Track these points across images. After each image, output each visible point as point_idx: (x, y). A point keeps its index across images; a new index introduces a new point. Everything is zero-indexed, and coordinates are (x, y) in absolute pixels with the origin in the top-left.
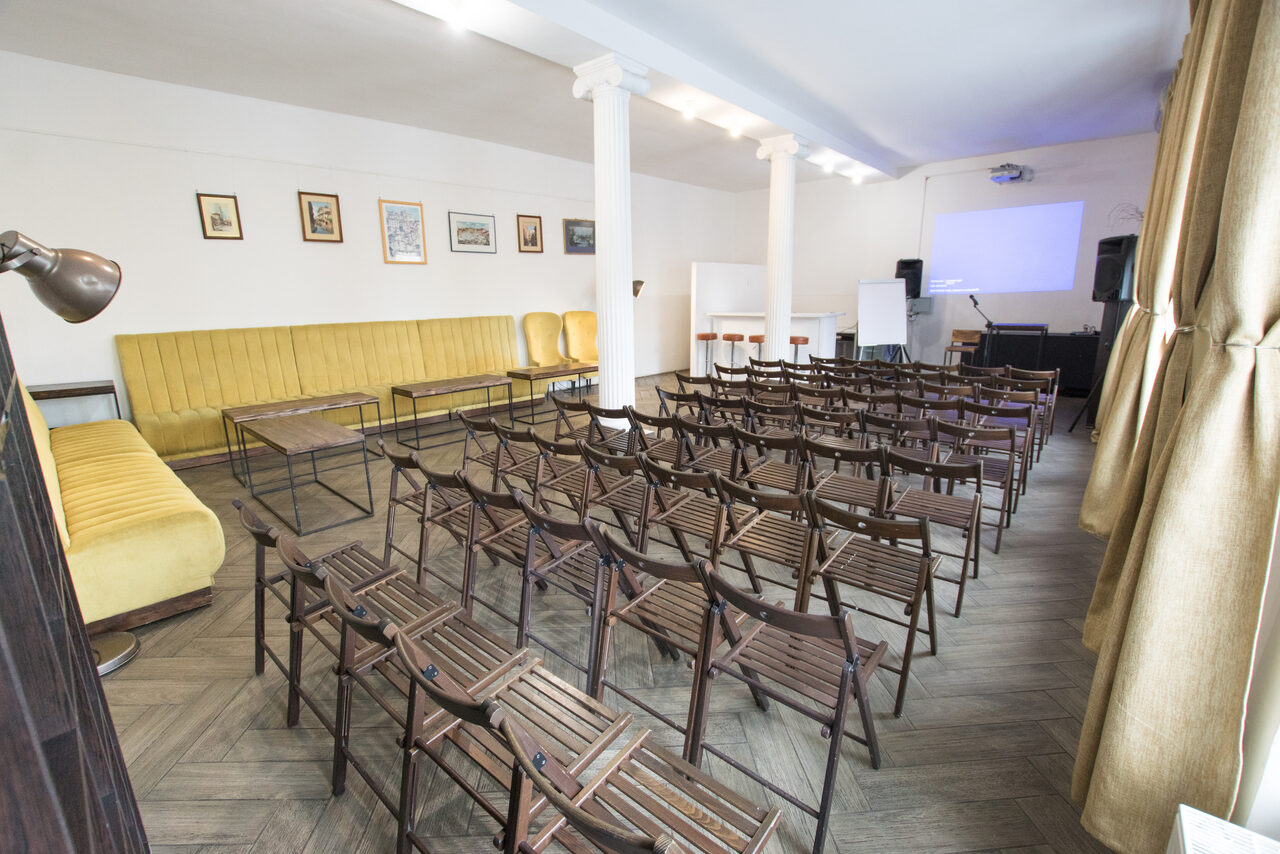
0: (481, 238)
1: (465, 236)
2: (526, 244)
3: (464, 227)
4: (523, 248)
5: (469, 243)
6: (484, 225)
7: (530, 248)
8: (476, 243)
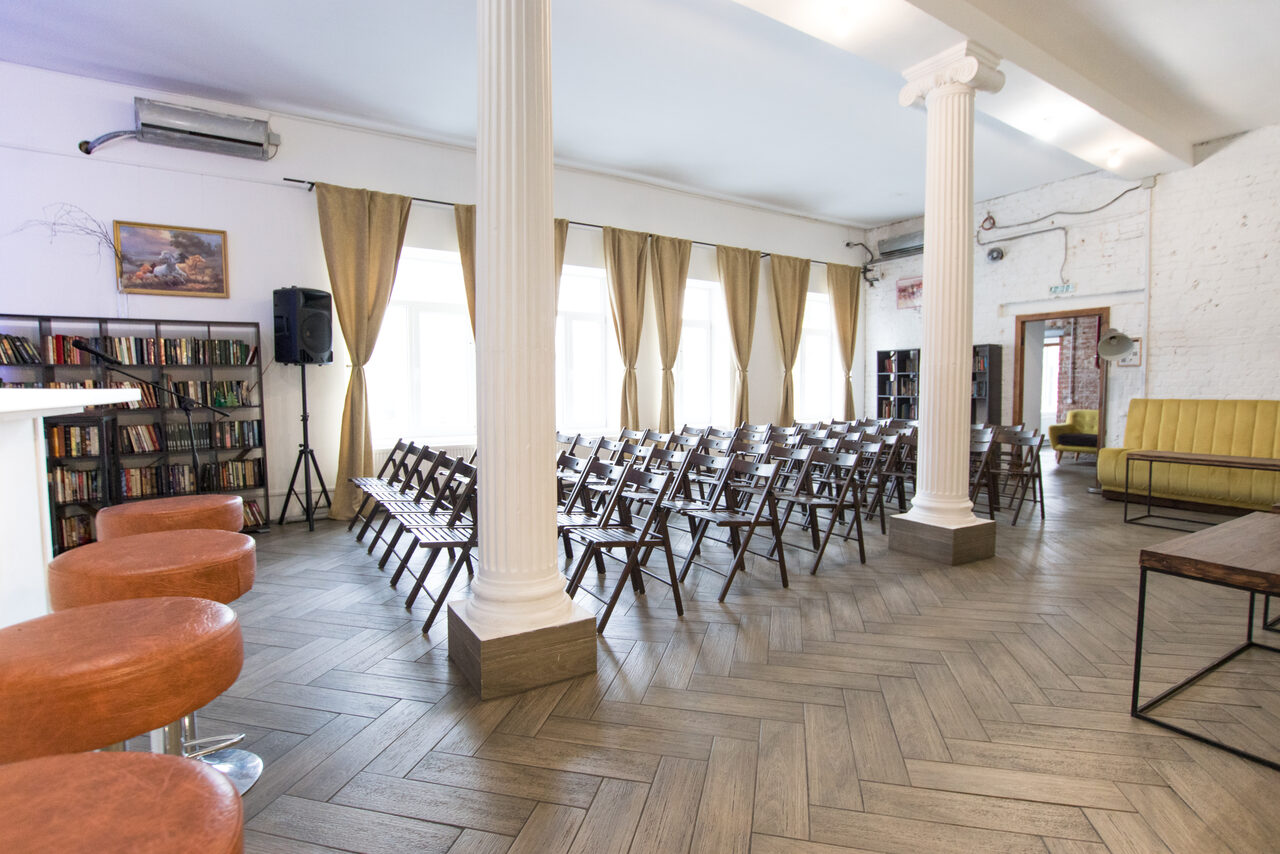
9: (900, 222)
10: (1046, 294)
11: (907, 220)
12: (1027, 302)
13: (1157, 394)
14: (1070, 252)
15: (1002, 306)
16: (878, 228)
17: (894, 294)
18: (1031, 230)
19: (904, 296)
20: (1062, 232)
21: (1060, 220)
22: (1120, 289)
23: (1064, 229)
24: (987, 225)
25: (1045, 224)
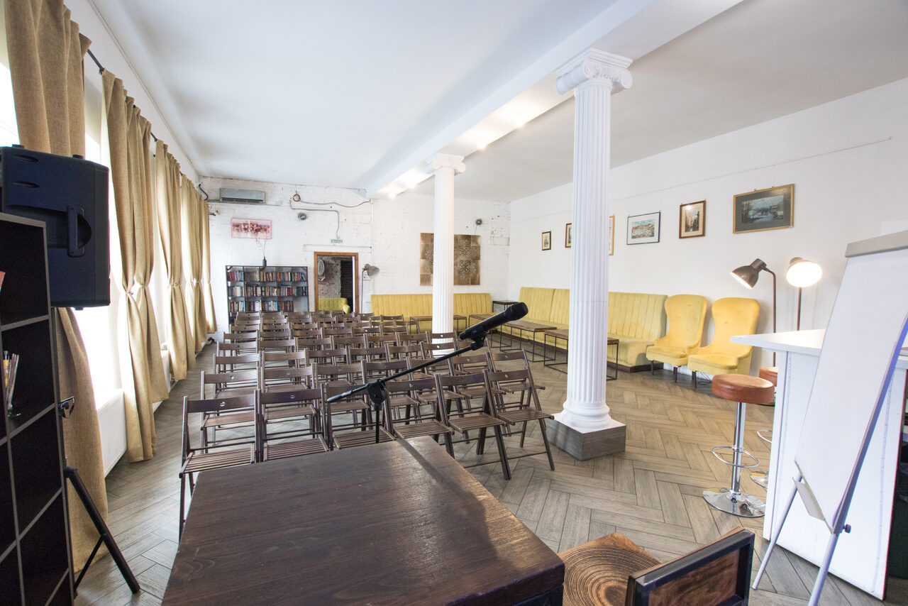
0: (648, 232)
1: (638, 232)
2: (687, 229)
3: (637, 225)
4: (684, 234)
5: (639, 237)
6: (651, 221)
7: (692, 233)
8: (644, 236)
9: (231, 179)
10: (329, 242)
11: (238, 180)
12: (319, 245)
13: (378, 293)
14: (340, 223)
15: (304, 245)
16: (212, 178)
17: (229, 227)
18: (320, 208)
19: (237, 230)
20: (336, 213)
21: (335, 207)
22: (361, 245)
23: (337, 212)
24: (296, 198)
25: (327, 207)
